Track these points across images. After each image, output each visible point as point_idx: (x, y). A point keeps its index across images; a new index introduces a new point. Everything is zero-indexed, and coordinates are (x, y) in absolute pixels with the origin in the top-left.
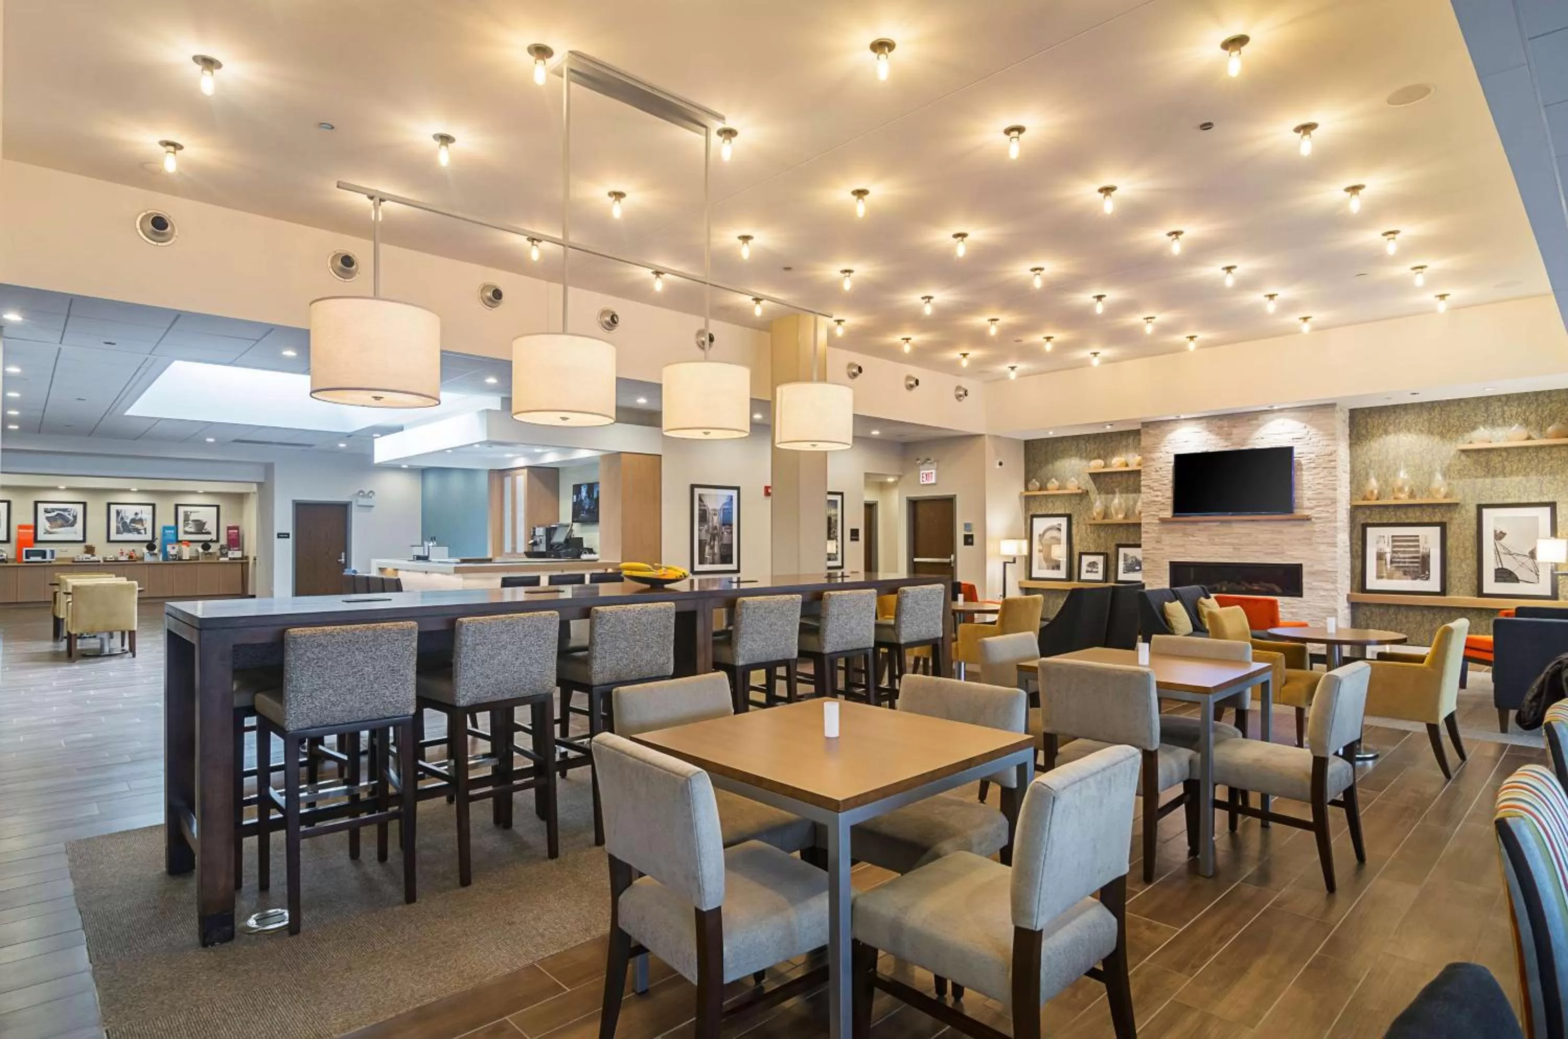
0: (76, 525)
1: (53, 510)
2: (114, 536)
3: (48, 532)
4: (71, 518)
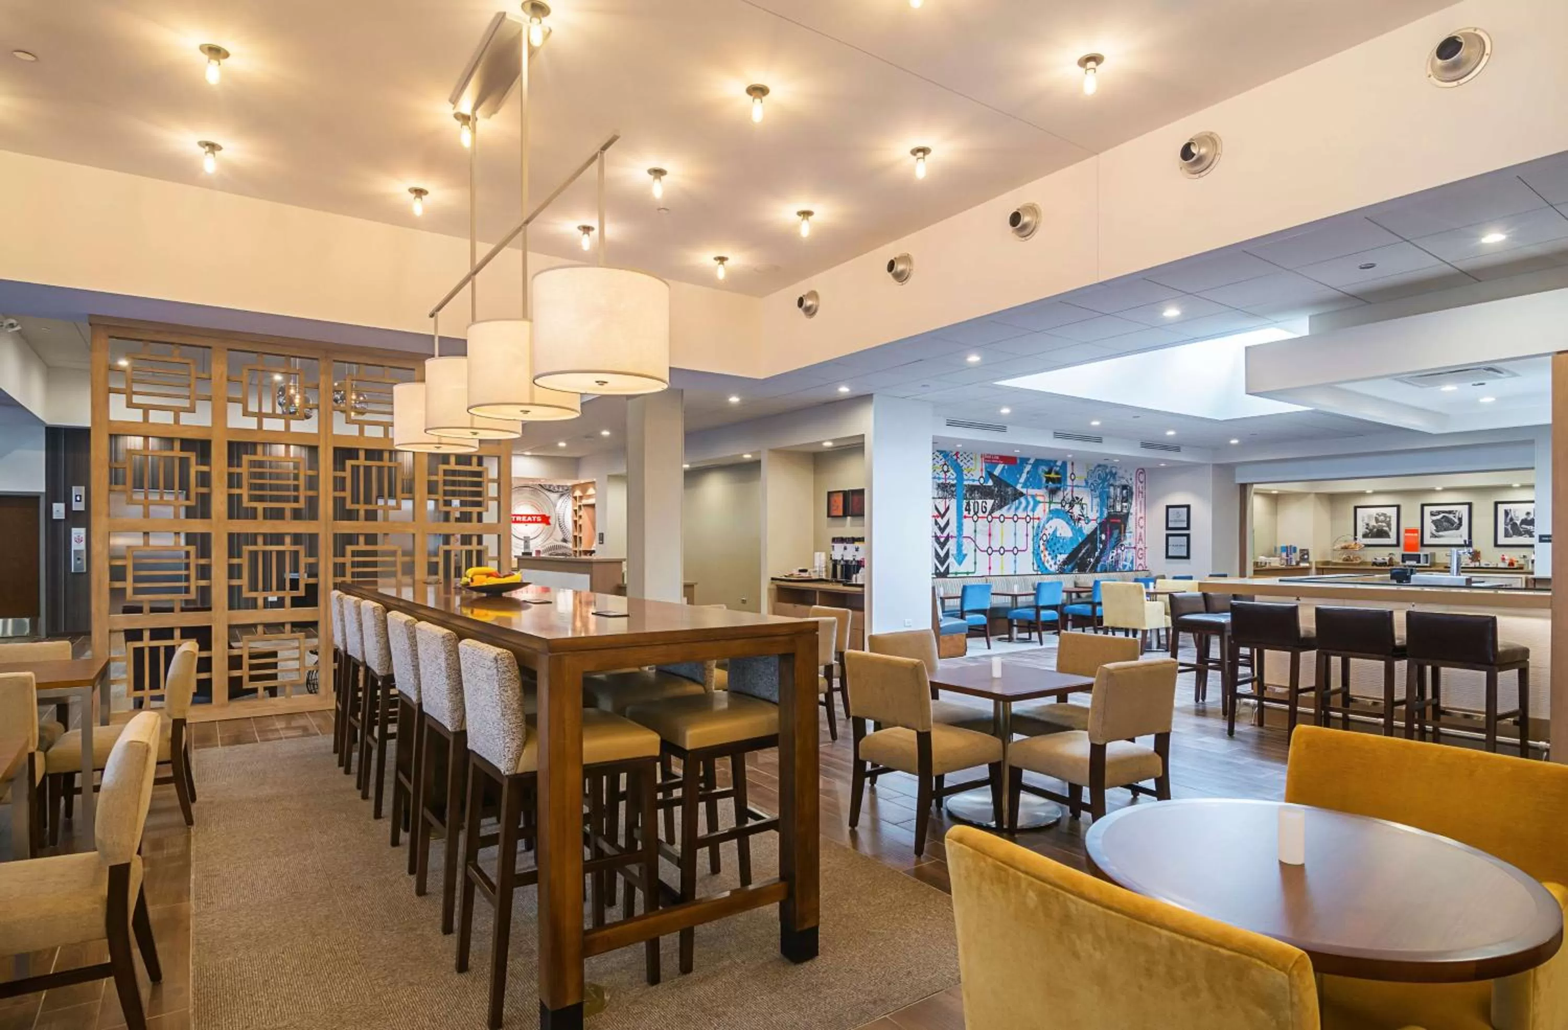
0: (1462, 528)
1: (1439, 513)
2: (1502, 540)
3: (1433, 536)
4: (1456, 520)
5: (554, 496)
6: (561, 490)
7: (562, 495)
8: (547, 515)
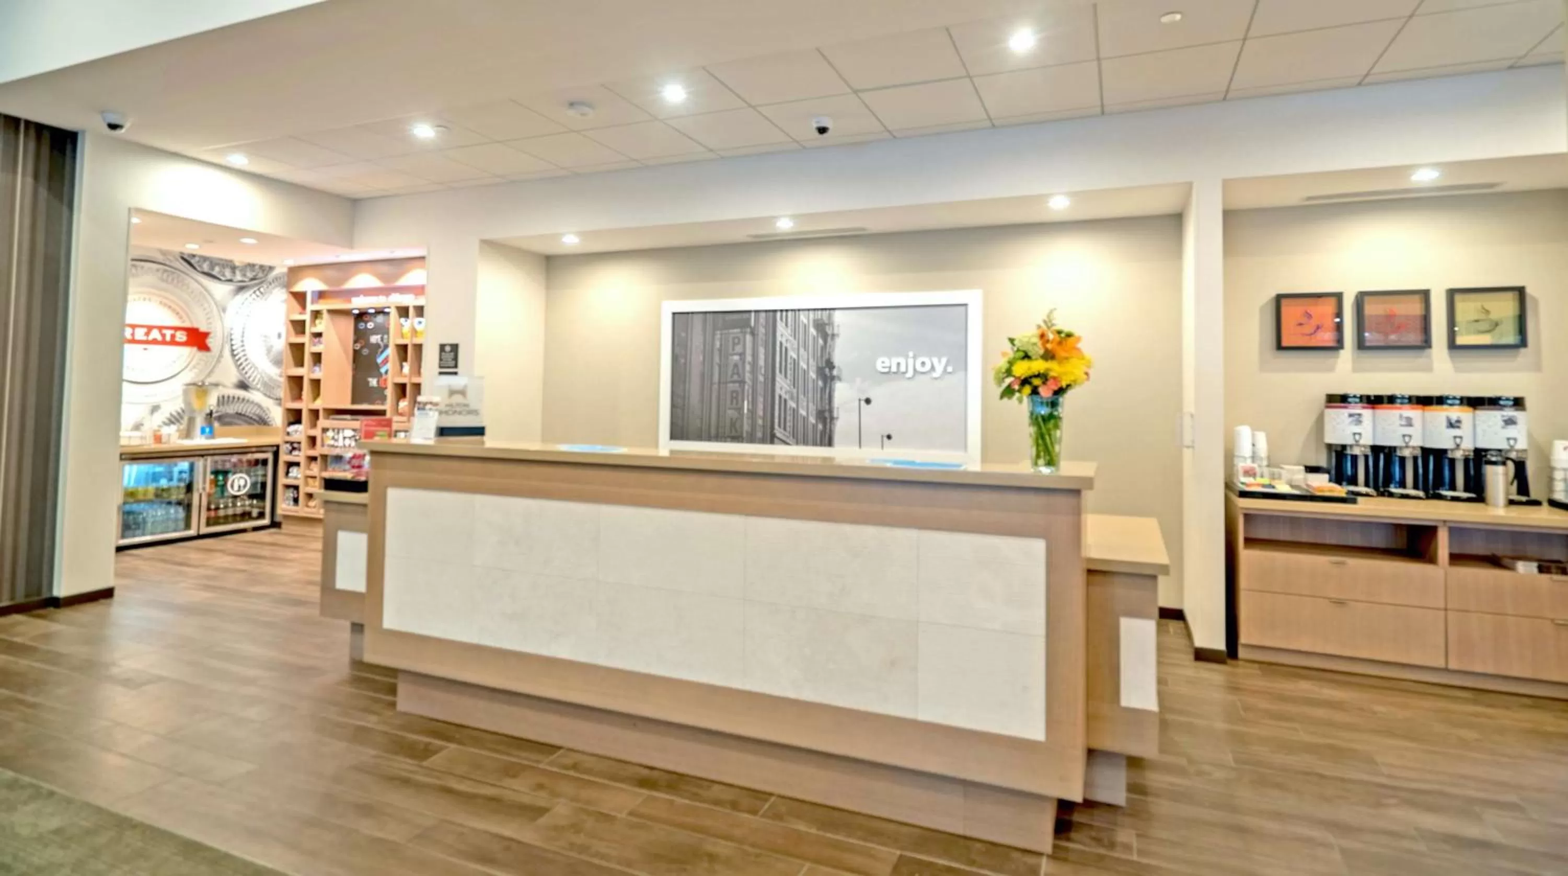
5: (220, 290)
6: (238, 277)
7: (241, 289)
8: (203, 328)
